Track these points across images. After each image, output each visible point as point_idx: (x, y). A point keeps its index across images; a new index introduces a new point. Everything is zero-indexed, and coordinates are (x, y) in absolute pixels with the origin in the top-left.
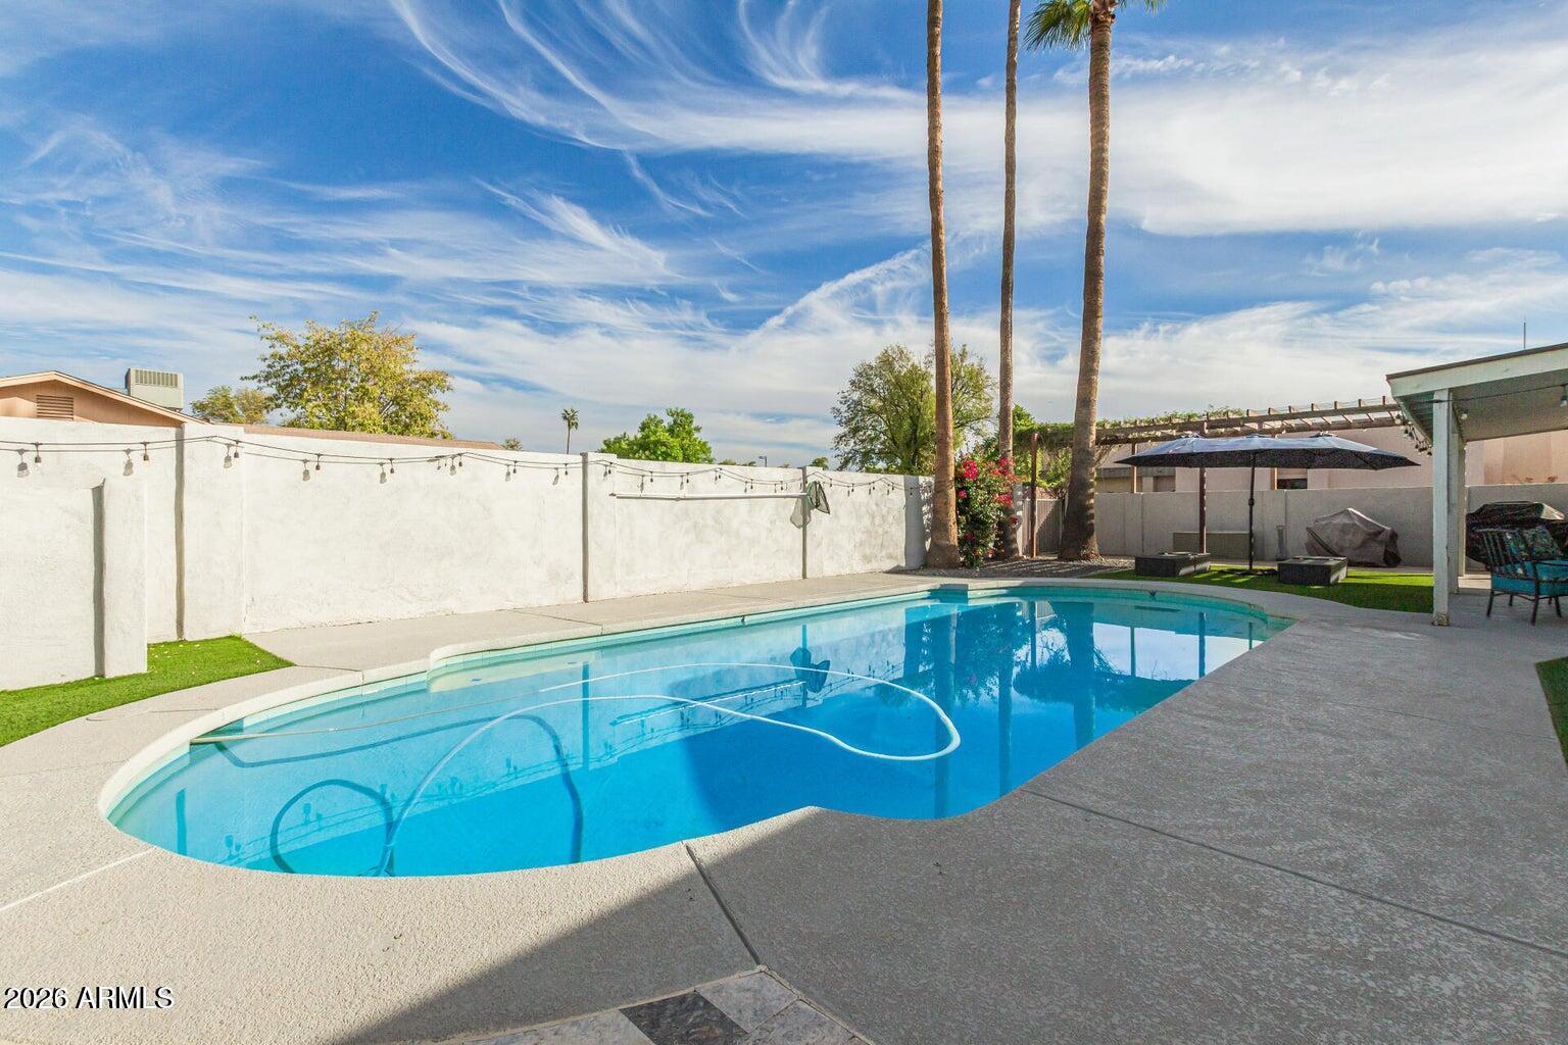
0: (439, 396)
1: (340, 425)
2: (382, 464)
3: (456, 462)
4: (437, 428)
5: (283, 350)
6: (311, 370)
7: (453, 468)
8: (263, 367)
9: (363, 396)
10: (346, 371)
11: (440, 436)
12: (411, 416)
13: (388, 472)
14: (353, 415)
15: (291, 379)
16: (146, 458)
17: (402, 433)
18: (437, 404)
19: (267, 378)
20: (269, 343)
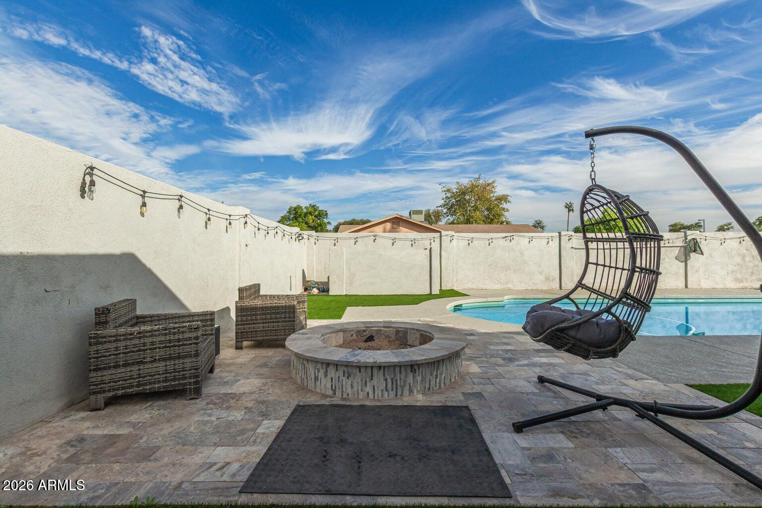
0: (505, 206)
1: (468, 222)
2: (489, 240)
3: (512, 237)
4: (504, 219)
5: (449, 195)
6: (459, 201)
7: (511, 240)
8: (443, 202)
9: (476, 208)
10: (469, 199)
11: (505, 223)
12: (494, 216)
13: (491, 242)
14: (472, 217)
15: (452, 205)
16: (434, 241)
17: (490, 223)
18: (504, 209)
19: (444, 206)
20: (444, 193)
